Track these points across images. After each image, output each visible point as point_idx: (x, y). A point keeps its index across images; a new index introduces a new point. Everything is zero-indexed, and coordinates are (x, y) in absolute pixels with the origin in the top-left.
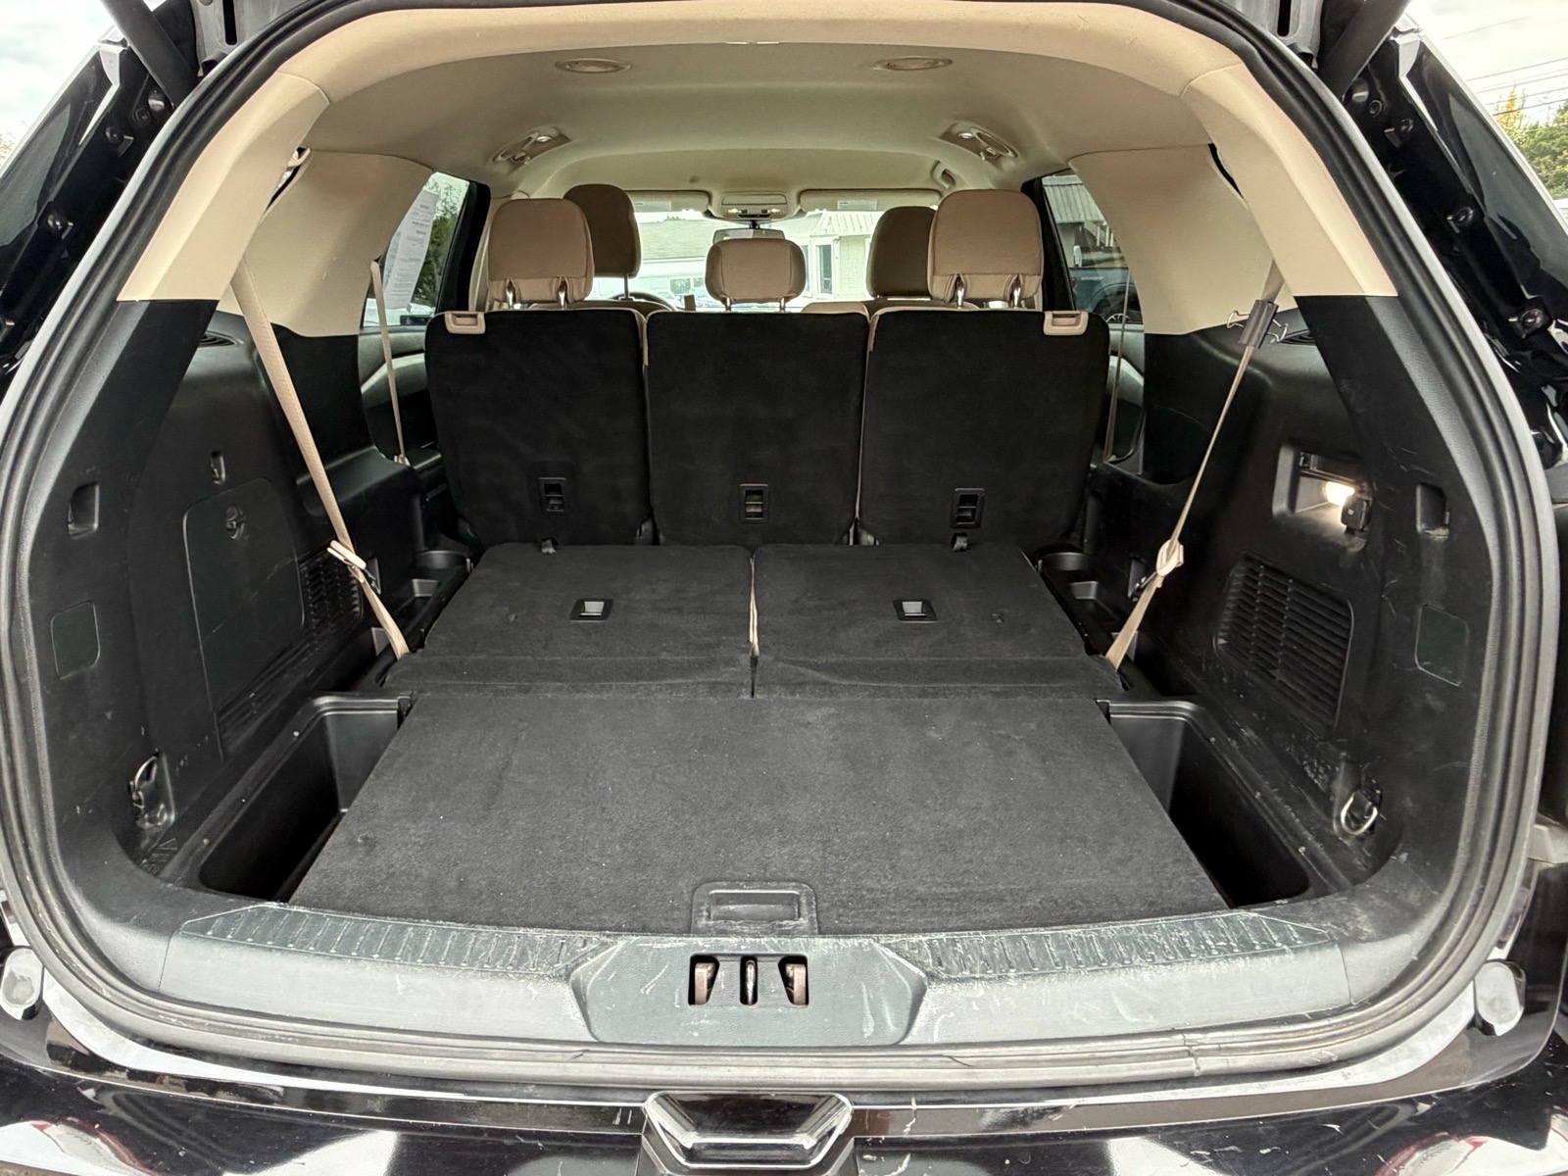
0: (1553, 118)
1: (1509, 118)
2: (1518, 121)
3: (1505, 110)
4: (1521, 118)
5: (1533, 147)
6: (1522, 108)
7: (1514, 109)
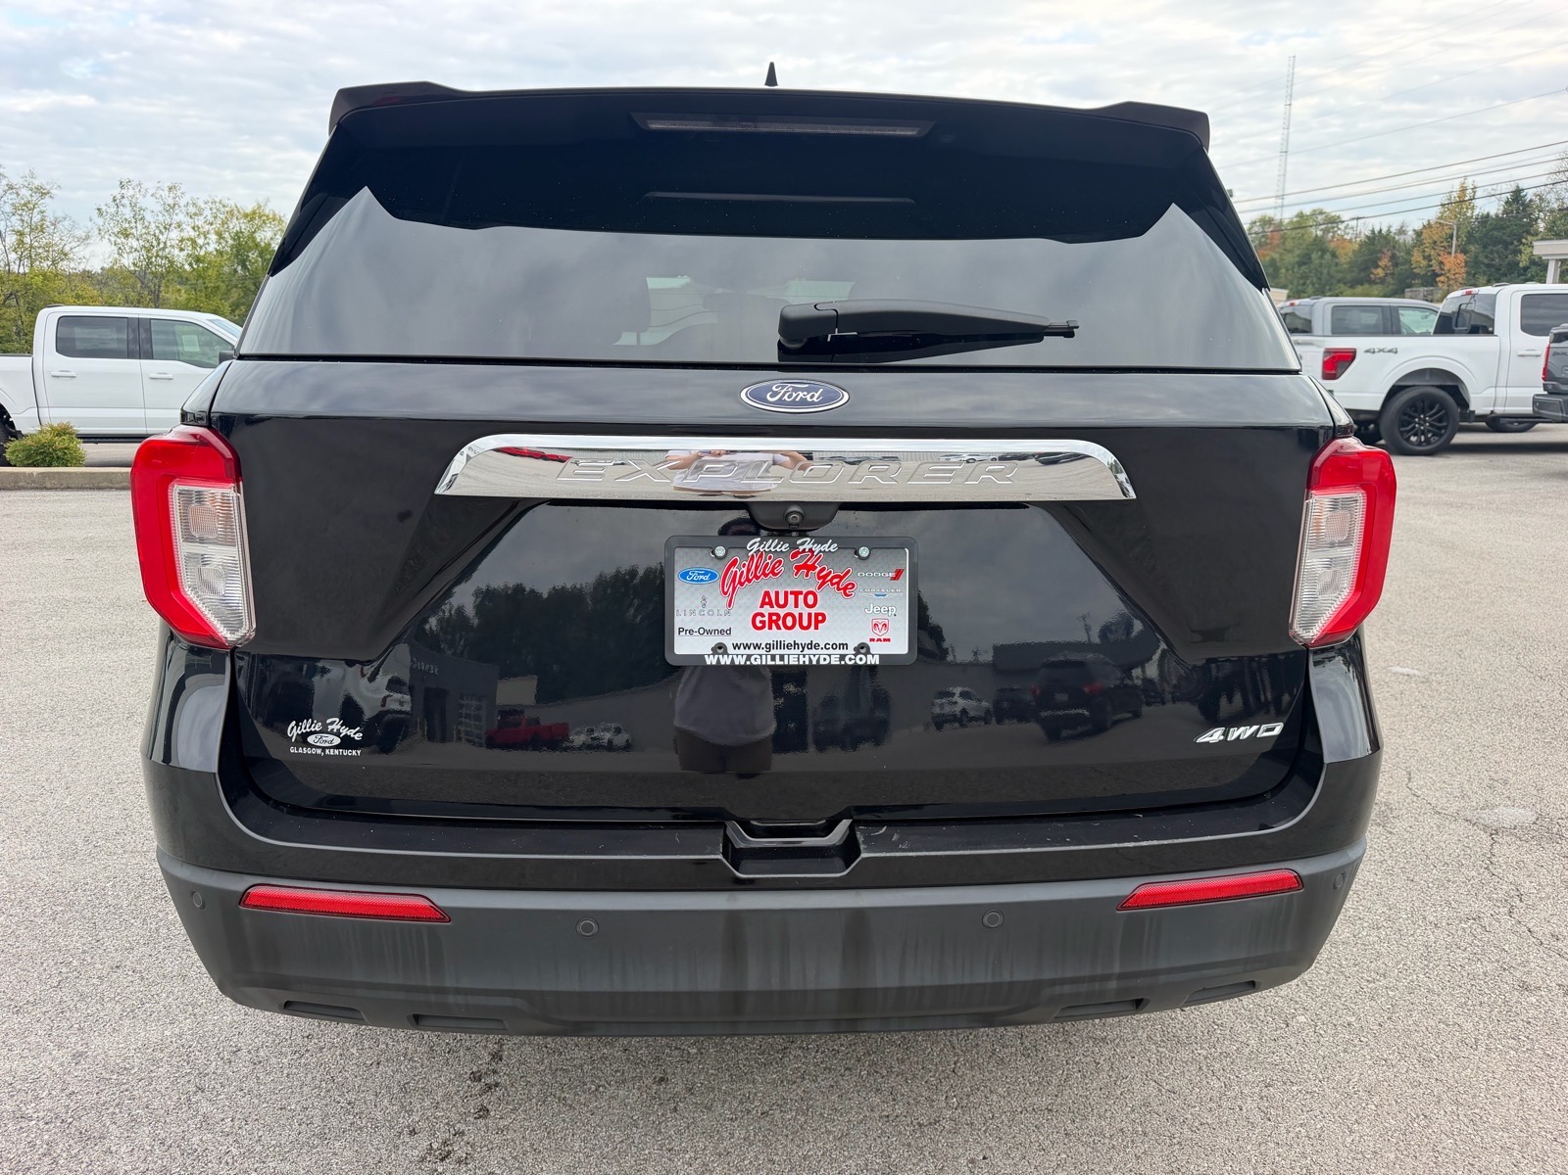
0: (1502, 208)
1: (1462, 208)
2: (1470, 211)
3: (1458, 199)
4: (1473, 208)
5: (1486, 235)
6: (1474, 198)
7: (1467, 199)
